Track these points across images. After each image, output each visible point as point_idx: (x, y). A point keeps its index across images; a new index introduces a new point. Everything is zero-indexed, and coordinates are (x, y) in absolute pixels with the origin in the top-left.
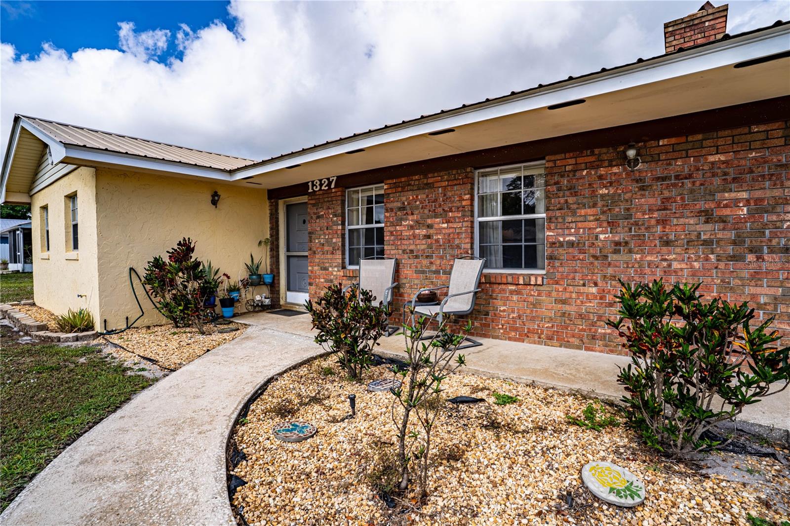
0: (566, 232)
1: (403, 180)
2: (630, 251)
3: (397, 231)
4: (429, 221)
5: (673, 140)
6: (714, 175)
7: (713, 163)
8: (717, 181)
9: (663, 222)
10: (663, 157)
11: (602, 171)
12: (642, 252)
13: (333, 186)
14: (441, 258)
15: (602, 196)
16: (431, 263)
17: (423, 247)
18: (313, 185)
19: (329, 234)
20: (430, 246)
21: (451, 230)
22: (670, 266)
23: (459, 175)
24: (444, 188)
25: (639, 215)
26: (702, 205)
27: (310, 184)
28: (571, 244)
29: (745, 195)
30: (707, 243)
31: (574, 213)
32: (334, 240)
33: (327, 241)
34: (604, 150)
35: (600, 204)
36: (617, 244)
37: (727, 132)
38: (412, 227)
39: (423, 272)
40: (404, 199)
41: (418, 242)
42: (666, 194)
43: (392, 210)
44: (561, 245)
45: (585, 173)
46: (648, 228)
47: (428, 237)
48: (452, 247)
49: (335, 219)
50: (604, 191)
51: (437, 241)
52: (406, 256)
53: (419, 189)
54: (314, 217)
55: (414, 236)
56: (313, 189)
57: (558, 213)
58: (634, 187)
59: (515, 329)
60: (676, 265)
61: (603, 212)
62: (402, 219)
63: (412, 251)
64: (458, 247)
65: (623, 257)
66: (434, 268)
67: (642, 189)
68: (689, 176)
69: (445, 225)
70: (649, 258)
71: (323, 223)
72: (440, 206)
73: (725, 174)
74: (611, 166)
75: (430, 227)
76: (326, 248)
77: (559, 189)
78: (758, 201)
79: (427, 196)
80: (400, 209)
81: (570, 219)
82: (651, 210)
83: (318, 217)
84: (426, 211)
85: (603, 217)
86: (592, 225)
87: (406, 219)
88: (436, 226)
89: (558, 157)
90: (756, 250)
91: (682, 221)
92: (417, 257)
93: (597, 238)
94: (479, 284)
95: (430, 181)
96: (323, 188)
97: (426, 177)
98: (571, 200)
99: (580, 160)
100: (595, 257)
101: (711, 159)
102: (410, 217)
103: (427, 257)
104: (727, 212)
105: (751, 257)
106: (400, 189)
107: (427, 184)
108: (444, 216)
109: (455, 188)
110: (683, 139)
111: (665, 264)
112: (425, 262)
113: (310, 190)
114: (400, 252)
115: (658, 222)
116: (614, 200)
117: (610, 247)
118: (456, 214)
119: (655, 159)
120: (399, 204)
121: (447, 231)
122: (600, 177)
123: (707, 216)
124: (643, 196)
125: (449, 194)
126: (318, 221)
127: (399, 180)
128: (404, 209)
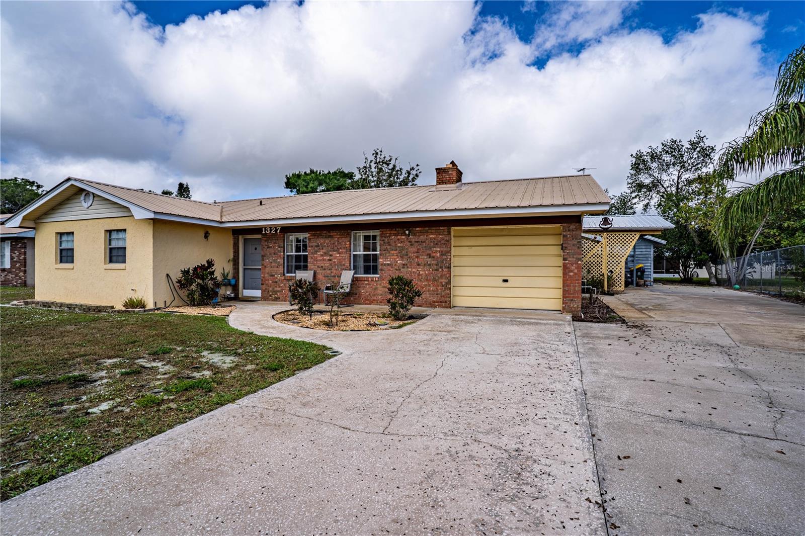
0: (387, 260)
1: (318, 232)
2: (408, 268)
3: (314, 257)
4: (331, 253)
5: (420, 229)
6: (431, 242)
7: (431, 238)
8: (432, 244)
9: (417, 257)
10: (417, 234)
11: (399, 237)
12: (411, 268)
13: (278, 232)
14: (336, 270)
15: (399, 247)
16: (332, 272)
17: (327, 265)
18: (265, 230)
19: (275, 257)
20: (331, 265)
21: (341, 258)
22: (419, 273)
23: (345, 233)
24: (338, 238)
25: (410, 254)
26: (428, 252)
27: (263, 229)
28: (389, 265)
29: (439, 249)
30: (430, 265)
31: (389, 253)
32: (279, 260)
33: (274, 260)
34: (399, 229)
35: (398, 249)
36: (404, 265)
37: (434, 228)
38: (322, 255)
39: (328, 276)
40: (318, 242)
41: (325, 262)
42: (418, 247)
43: (312, 246)
44: (385, 265)
45: (393, 237)
46: (413, 259)
47: (330, 260)
48: (341, 265)
49: (279, 249)
50: (399, 245)
51: (335, 262)
52: (319, 269)
53: (326, 238)
54: (266, 247)
55: (324, 260)
56: (265, 231)
57: (384, 252)
58: (409, 244)
59: (368, 300)
60: (421, 273)
61: (399, 253)
62: (317, 251)
63: (322, 267)
64: (344, 265)
65: (405, 270)
66: (333, 275)
67: (411, 245)
68: (425, 242)
69: (338, 255)
70: (413, 270)
71: (272, 251)
72: (336, 246)
73: (434, 242)
74: (402, 235)
75: (331, 255)
76: (273, 264)
77: (384, 243)
78: (442, 251)
79: (330, 241)
80: (316, 246)
81: (388, 255)
82: (414, 253)
83: (268, 247)
84: (329, 248)
85: (399, 255)
86: (396, 257)
87: (319, 252)
88: (334, 255)
89: (384, 230)
90: (441, 267)
91: (423, 257)
92: (324, 269)
93: (397, 262)
94: (353, 281)
95: (331, 234)
96: (272, 232)
97: (329, 232)
98: (388, 247)
99: (392, 232)
100: (397, 270)
101: (431, 236)
102: (322, 251)
103: (329, 269)
104: (434, 255)
105: (440, 270)
106: (316, 237)
107: (330, 236)
108: (337, 251)
109: (343, 239)
110: (423, 229)
111: (418, 272)
112: (329, 272)
113: (264, 232)
114: (316, 267)
115: (416, 257)
116: (402, 248)
117: (401, 266)
118: (343, 250)
119: (415, 235)
120: (316, 244)
121: (339, 258)
122: (398, 239)
123: (429, 256)
124: (412, 247)
125: (340, 241)
126: (268, 249)
127: (316, 232)
128: (318, 246)
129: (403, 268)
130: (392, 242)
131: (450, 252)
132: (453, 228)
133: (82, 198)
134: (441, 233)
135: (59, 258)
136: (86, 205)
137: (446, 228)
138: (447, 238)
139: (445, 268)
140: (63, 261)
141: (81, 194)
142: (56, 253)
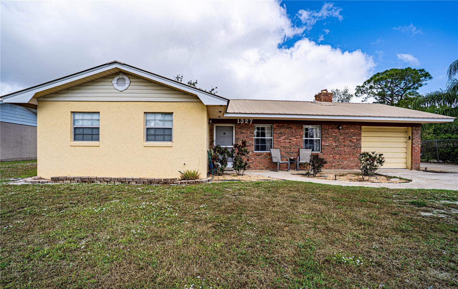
0: (327, 143)
1: (281, 125)
2: (339, 147)
3: (278, 140)
4: (290, 138)
5: (346, 126)
6: (352, 134)
7: (351, 131)
8: (352, 135)
9: (344, 142)
10: (344, 129)
11: (334, 130)
12: (340, 148)
13: (251, 122)
14: (294, 148)
15: (334, 135)
16: (291, 150)
17: (288, 145)
18: (240, 120)
19: (248, 139)
20: (290, 145)
21: (297, 141)
22: (345, 150)
23: (300, 126)
24: (296, 129)
25: (340, 140)
26: (350, 139)
27: (238, 120)
28: (327, 146)
29: (355, 138)
30: (350, 146)
31: (328, 139)
32: (250, 142)
34: (334, 126)
35: (333, 137)
36: (336, 146)
37: (353, 126)
38: (284, 139)
39: (288, 153)
40: (281, 130)
41: (286, 144)
42: (345, 136)
43: (277, 133)
44: (325, 146)
45: (330, 130)
46: (342, 143)
47: (290, 142)
48: (298, 146)
49: (251, 134)
50: (334, 134)
51: (293, 144)
52: (282, 148)
53: (287, 128)
55: (285, 142)
56: (240, 122)
57: (325, 139)
58: (339, 134)
60: (346, 150)
61: (334, 139)
62: (280, 137)
63: (284, 147)
64: (299, 146)
66: (291, 151)
67: (341, 135)
68: (348, 133)
69: (296, 139)
70: (342, 149)
72: (294, 134)
73: (353, 134)
74: (335, 129)
75: (290, 139)
77: (325, 133)
78: (357, 139)
79: (290, 131)
80: (280, 133)
81: (327, 140)
82: (342, 139)
84: (289, 135)
85: (334, 140)
86: (332, 141)
87: (282, 137)
88: (293, 140)
89: (325, 125)
91: (347, 142)
92: (286, 148)
93: (332, 144)
95: (291, 126)
96: (246, 122)
97: (289, 125)
98: (327, 136)
99: (329, 127)
100: (332, 149)
101: (351, 130)
102: (284, 136)
103: (289, 148)
104: (353, 140)
105: (356, 149)
106: (280, 127)
107: (290, 127)
108: (295, 137)
109: (299, 129)
110: (347, 126)
111: (344, 150)
112: (289, 150)
113: (238, 122)
114: (280, 147)
115: (343, 142)
116: (336, 137)
117: (335, 147)
118: (299, 137)
120: (280, 132)
121: (296, 141)
122: (333, 131)
123: (350, 141)
124: (341, 136)
125: (297, 131)
126: (241, 134)
127: (280, 125)
128: (281, 133)
129: (336, 148)
130: (330, 133)
131: (361, 139)
132: (362, 127)
133: (115, 81)
134: (357, 129)
135: (73, 136)
136: (121, 88)
137: (359, 126)
138: (359, 132)
139: (359, 148)
140: (76, 139)
141: (114, 78)
142: (71, 131)
